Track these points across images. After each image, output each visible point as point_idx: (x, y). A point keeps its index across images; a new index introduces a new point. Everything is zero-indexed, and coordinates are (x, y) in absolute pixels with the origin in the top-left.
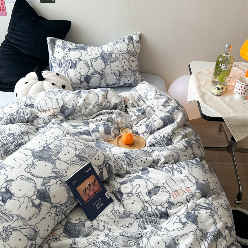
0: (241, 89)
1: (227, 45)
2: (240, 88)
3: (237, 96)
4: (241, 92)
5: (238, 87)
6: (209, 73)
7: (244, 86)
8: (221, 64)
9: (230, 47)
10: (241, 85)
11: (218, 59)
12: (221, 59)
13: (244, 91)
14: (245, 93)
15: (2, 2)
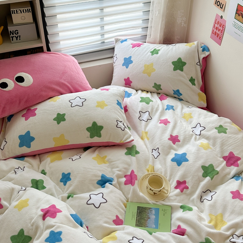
15: (222, 29)
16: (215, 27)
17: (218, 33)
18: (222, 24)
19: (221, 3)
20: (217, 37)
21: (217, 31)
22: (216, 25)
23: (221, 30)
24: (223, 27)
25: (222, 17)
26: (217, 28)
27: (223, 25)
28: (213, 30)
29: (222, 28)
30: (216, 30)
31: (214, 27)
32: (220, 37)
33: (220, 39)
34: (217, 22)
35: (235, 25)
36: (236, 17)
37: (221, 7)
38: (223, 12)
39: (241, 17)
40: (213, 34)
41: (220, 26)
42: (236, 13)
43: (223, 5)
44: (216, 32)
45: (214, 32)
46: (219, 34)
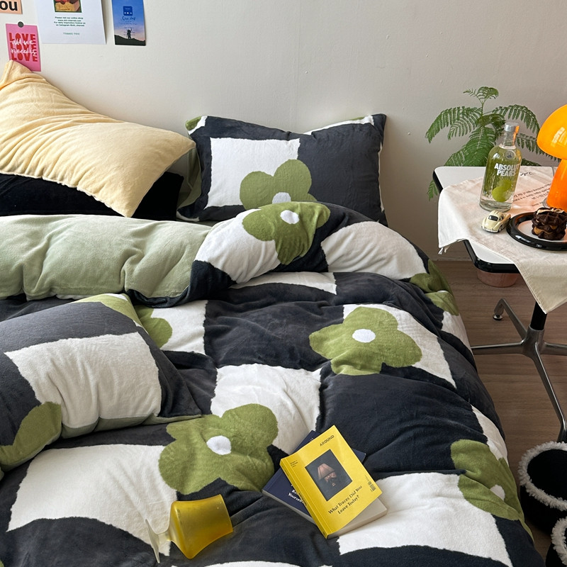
1: (507, 126)
6: (475, 187)
8: (497, 164)
9: (513, 129)
12: (496, 156)
15: (33, 42)
16: (15, 47)
17: (25, 54)
18: (27, 35)
21: (23, 51)
22: (15, 43)
23: (30, 46)
24: (32, 39)
25: (21, 24)
26: (19, 47)
27: (32, 35)
28: (13, 54)
29: (31, 42)
30: (18, 51)
32: (34, 58)
33: (34, 60)
34: (14, 37)
35: (61, 23)
36: (58, 8)
37: (14, 7)
38: (20, 15)
39: (68, 4)
40: (15, 59)
41: (26, 39)
42: (55, 2)
43: (16, 3)
44: (20, 55)
45: (16, 56)
46: (29, 54)
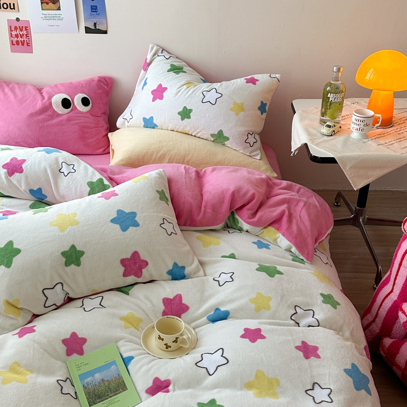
0: (358, 123)
1: (335, 68)
2: (356, 122)
3: (355, 135)
4: (358, 127)
5: (354, 121)
7: (362, 119)
8: (329, 94)
9: (339, 70)
10: (358, 118)
11: (325, 89)
12: (329, 88)
13: (362, 126)
14: (365, 128)
15: (27, 32)
16: (14, 36)
17: (21, 41)
18: (22, 27)
19: (10, 4)
20: (23, 44)
21: (20, 39)
22: (14, 33)
25: (18, 19)
26: (17, 36)
27: (26, 27)
28: (12, 41)
29: (25, 31)
30: (16, 39)
31: (12, 36)
32: (27, 43)
33: (28, 45)
34: (13, 29)
35: (46, 18)
36: (43, 7)
37: (12, 7)
38: (18, 13)
39: (51, 4)
40: (14, 45)
41: (21, 30)
42: (42, 3)
43: (14, 4)
44: (17, 42)
45: (14, 43)
46: (24, 41)
